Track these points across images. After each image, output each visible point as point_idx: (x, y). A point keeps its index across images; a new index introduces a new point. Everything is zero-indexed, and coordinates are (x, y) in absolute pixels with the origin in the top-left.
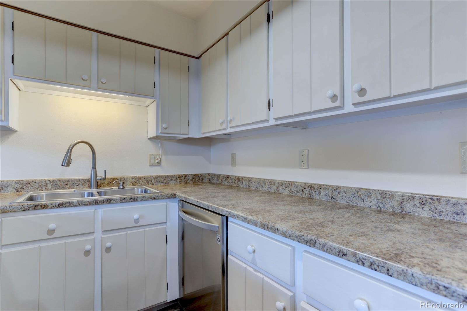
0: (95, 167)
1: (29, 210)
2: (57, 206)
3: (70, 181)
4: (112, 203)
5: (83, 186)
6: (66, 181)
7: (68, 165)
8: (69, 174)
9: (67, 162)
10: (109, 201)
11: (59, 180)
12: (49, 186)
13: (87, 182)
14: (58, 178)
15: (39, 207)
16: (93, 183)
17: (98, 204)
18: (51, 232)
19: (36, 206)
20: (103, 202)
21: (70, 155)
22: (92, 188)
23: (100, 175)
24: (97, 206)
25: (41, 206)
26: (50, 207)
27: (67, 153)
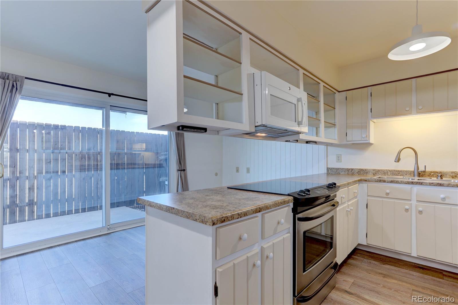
0: (417, 163)
1: (378, 181)
2: (390, 182)
3: (401, 171)
4: (423, 185)
5: (409, 175)
6: (398, 171)
7: (398, 161)
8: (400, 167)
9: (398, 160)
10: (421, 183)
11: (394, 171)
12: (389, 173)
13: (412, 173)
14: (394, 169)
15: (382, 181)
16: (416, 173)
17: (413, 184)
18: (387, 194)
19: (380, 180)
20: (417, 183)
21: (400, 156)
22: (415, 176)
23: (421, 169)
24: (412, 185)
25: (383, 181)
26: (387, 182)
27: (398, 155)
